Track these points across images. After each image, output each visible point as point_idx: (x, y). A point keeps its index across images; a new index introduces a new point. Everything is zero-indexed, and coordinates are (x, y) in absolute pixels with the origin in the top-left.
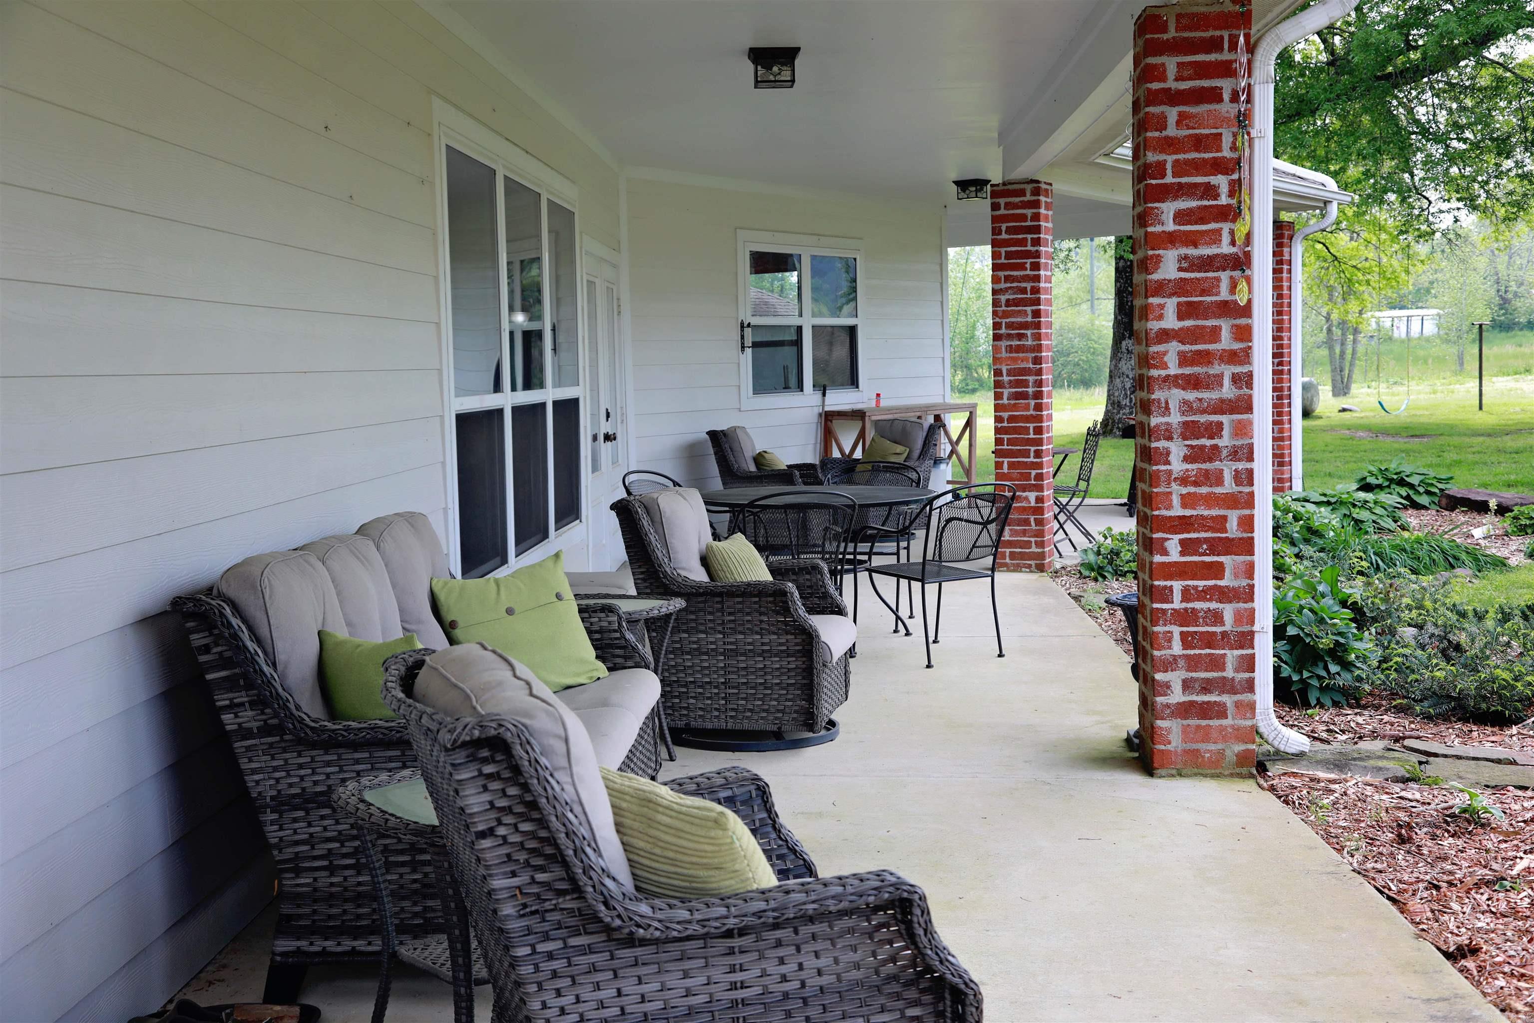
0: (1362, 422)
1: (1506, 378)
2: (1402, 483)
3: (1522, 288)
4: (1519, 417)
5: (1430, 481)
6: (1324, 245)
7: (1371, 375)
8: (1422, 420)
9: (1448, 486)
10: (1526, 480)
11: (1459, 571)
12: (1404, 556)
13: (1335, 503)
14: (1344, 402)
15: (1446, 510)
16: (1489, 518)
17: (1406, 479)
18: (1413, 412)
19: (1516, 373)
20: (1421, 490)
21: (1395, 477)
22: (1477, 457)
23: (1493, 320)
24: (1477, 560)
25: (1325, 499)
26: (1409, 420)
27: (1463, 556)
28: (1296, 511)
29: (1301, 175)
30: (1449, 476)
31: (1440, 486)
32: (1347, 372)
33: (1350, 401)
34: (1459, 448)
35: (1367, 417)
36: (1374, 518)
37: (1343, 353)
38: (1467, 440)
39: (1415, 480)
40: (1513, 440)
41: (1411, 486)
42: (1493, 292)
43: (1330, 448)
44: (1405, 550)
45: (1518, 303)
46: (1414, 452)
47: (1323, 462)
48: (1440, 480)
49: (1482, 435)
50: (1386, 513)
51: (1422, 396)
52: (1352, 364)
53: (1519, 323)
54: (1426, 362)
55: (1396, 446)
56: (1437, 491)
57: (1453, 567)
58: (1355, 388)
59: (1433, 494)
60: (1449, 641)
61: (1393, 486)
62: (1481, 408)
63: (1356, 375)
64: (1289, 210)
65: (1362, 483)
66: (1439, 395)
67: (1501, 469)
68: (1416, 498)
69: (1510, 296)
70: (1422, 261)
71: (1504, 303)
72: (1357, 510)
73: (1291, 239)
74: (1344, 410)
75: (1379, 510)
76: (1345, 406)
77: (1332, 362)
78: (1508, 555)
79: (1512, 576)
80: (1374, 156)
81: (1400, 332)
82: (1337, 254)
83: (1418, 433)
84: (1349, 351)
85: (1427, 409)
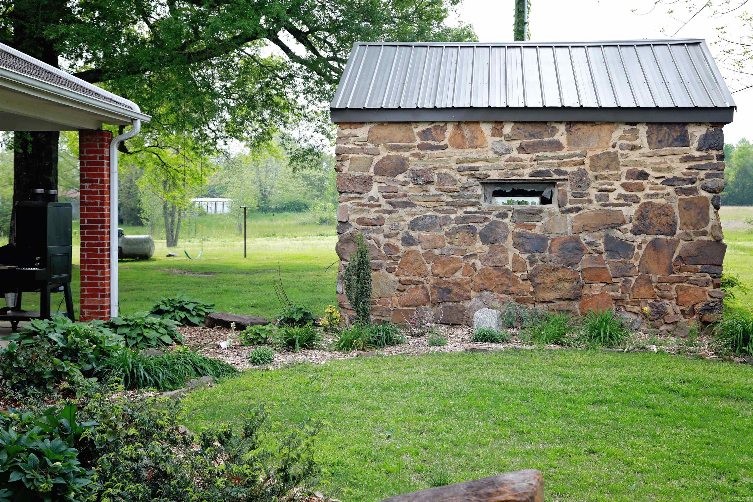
0: (177, 263)
1: (262, 239)
2: (182, 309)
3: (273, 189)
4: (265, 262)
5: (200, 308)
6: (157, 155)
7: (192, 234)
8: (213, 263)
9: (211, 311)
10: (262, 303)
11: (204, 379)
12: (166, 370)
13: (132, 325)
14: (171, 251)
15: (209, 327)
16: (233, 333)
17: (185, 306)
18: (208, 258)
19: (268, 236)
20: (194, 313)
21: (178, 305)
22: (238, 288)
23: (258, 206)
24: (216, 368)
25: (125, 323)
26: (205, 263)
27: (207, 367)
28: (93, 336)
29: (116, 100)
30: (212, 303)
31: (206, 311)
32: (175, 233)
33: (177, 249)
34: (228, 282)
35: (182, 260)
36: (159, 335)
37: (173, 221)
38: (234, 276)
39: (190, 307)
40: (259, 277)
41: (188, 311)
42: (258, 192)
43: (154, 280)
44: (166, 365)
45: (270, 198)
46: (203, 283)
47: (146, 290)
48: (206, 307)
49: (243, 273)
50: (166, 331)
51: (216, 248)
52: (178, 228)
53: (271, 209)
54: (223, 227)
55: (193, 279)
56: (204, 314)
57: (201, 375)
58: (180, 242)
59: (202, 316)
60: (159, 469)
61: (177, 311)
62: (245, 256)
63: (180, 235)
64: (107, 123)
65: (157, 309)
66: (226, 248)
67: (249, 296)
68: (190, 319)
69: (267, 194)
70: (214, 169)
71: (264, 197)
72: (147, 330)
73: (110, 143)
74: (170, 256)
75: (162, 330)
76: (170, 253)
77: (166, 226)
78: (239, 362)
79: (238, 381)
80: (175, 99)
81: (211, 211)
82: (165, 161)
83: (208, 271)
84: (176, 220)
85: (216, 256)
